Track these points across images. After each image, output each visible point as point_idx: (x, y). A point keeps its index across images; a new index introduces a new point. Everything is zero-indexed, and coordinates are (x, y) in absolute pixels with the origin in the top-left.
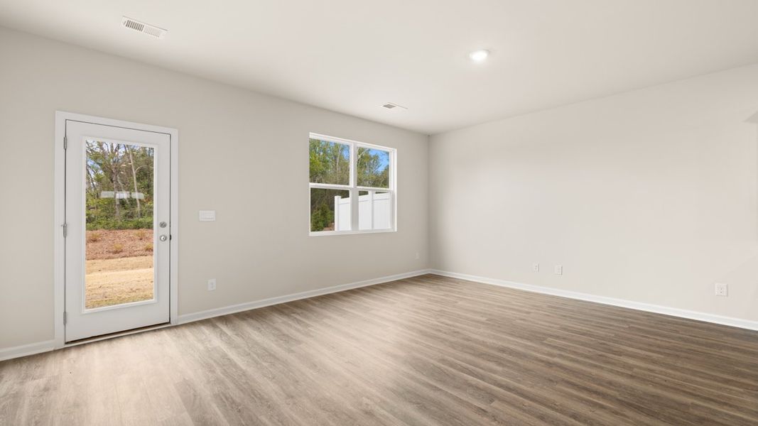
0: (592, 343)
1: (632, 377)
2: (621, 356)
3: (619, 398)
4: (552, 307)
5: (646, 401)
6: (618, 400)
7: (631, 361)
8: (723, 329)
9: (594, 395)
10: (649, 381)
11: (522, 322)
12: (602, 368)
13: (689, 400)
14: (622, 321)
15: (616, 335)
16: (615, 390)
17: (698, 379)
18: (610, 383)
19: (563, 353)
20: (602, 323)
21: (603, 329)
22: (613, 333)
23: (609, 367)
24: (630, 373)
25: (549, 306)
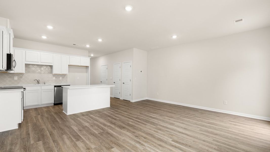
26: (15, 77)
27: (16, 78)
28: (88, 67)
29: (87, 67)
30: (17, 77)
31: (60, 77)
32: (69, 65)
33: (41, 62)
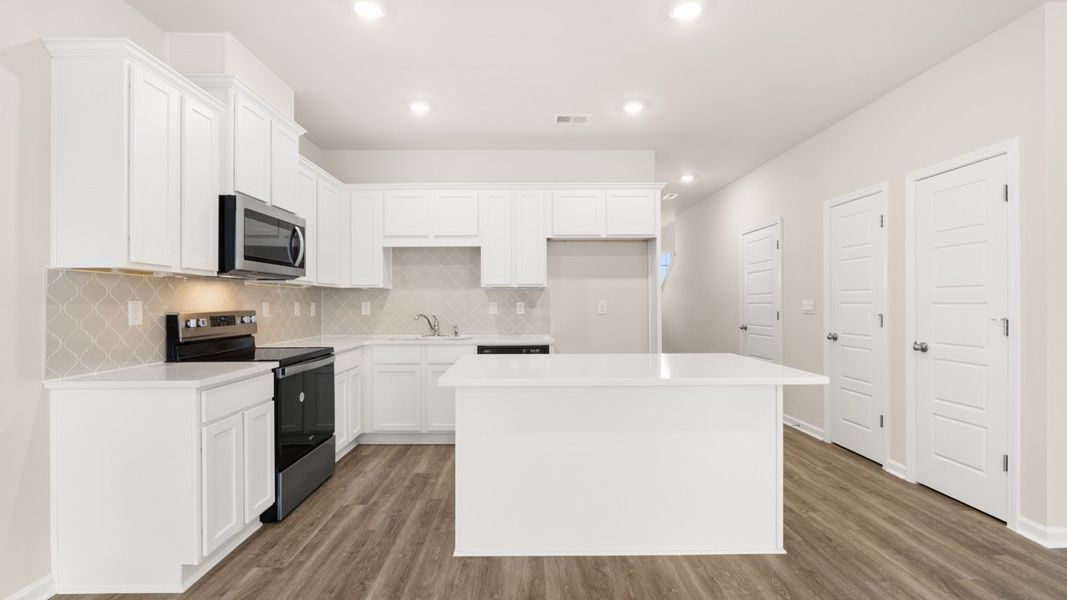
26: (363, 304)
27: (366, 308)
28: (653, 240)
29: (648, 241)
30: (369, 303)
31: (516, 301)
32: (548, 240)
33: (436, 237)
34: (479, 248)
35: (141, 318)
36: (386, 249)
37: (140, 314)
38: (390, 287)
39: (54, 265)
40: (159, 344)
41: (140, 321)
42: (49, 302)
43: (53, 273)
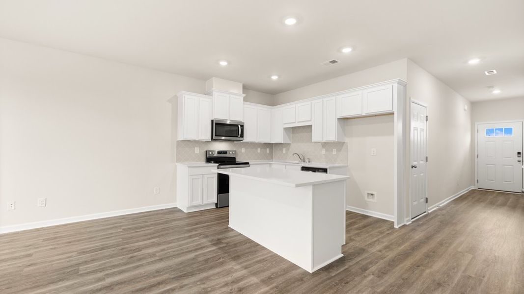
0: (115, 252)
1: (161, 260)
2: (141, 251)
3: (172, 277)
4: (48, 239)
5: (182, 269)
6: (173, 279)
7: (151, 250)
8: (160, 212)
9: (161, 286)
10: (170, 257)
11: (32, 268)
12: (142, 266)
13: (192, 255)
14: (113, 227)
15: (123, 239)
16: (165, 274)
17: (183, 242)
18: (157, 272)
19: (107, 272)
20: (104, 235)
21: (110, 239)
22: (119, 238)
23: (144, 262)
24: (157, 258)
25: (44, 240)
31: (333, 149)
33: (298, 122)
34: (311, 125)
35: (199, 152)
36: (285, 129)
37: (198, 150)
38: (291, 143)
39: (178, 140)
40: (204, 158)
41: (198, 152)
42: (177, 147)
43: (178, 141)
